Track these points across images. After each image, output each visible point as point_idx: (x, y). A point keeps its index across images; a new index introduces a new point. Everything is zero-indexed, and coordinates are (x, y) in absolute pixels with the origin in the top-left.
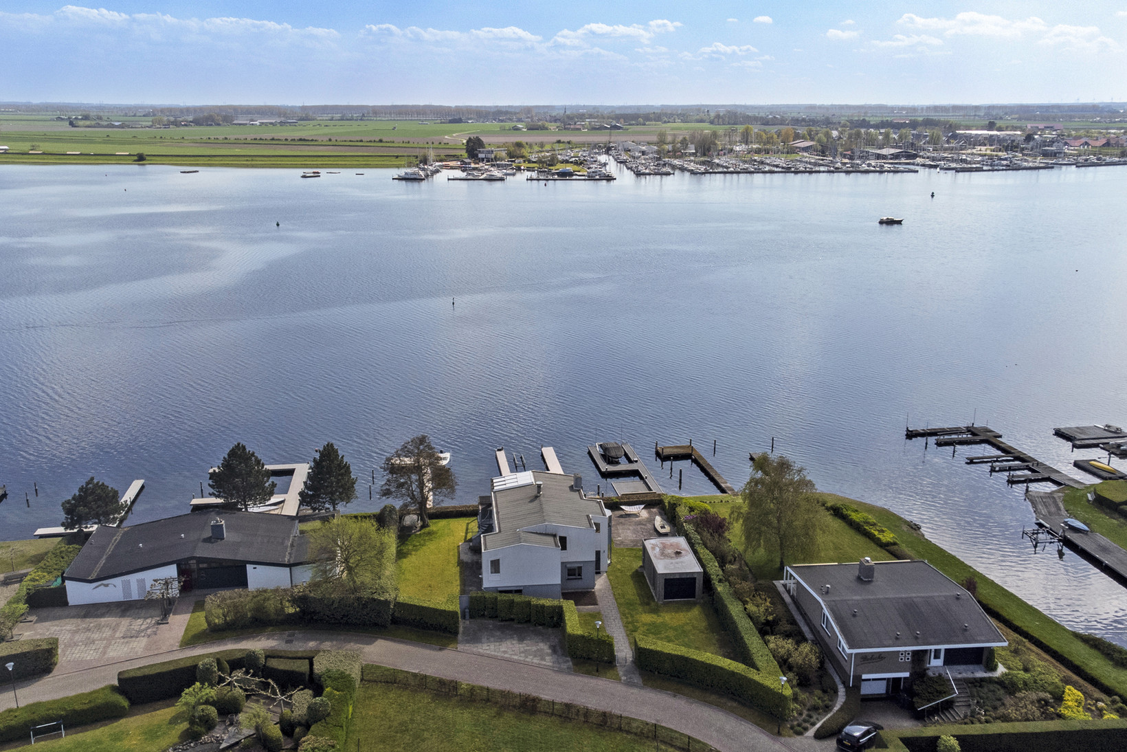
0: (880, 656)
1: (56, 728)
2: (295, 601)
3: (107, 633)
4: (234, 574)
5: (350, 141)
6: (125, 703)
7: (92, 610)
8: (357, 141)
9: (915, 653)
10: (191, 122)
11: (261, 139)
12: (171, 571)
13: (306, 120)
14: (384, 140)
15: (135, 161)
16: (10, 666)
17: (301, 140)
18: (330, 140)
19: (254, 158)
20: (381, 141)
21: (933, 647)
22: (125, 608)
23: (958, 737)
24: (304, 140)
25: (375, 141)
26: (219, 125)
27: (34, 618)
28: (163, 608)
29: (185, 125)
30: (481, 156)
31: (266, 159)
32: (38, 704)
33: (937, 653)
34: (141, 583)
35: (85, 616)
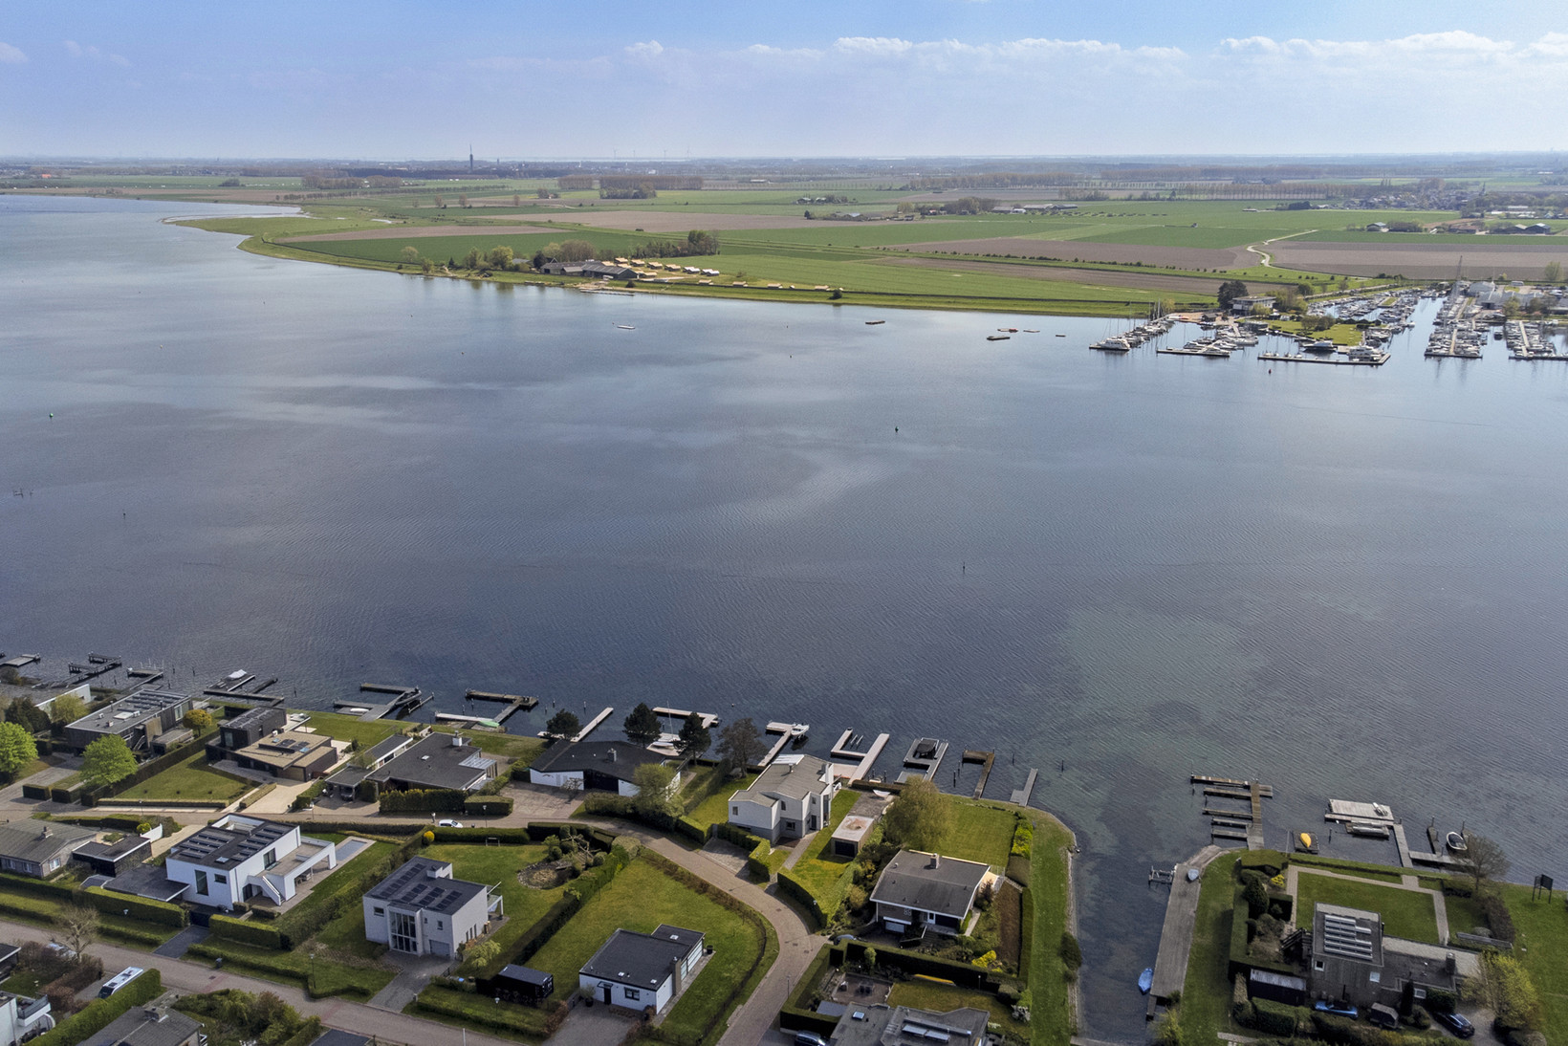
0: (893, 908)
1: (496, 841)
2: (633, 808)
3: (541, 802)
4: (611, 785)
5: (1101, 263)
6: (527, 837)
7: (540, 788)
8: (1110, 263)
9: (913, 911)
10: (942, 209)
11: (994, 256)
12: (580, 775)
13: (1094, 200)
14: (1143, 264)
15: (831, 298)
16: (485, 807)
17: (1041, 258)
18: (1076, 260)
19: (957, 300)
20: (1139, 265)
21: (929, 912)
22: (555, 791)
23: (876, 951)
24: (1045, 259)
25: (1131, 264)
26: (974, 213)
27: (512, 785)
28: (571, 794)
29: (934, 214)
30: (1237, 307)
31: (970, 301)
32: (493, 828)
33: (932, 916)
34: (565, 777)
35: (536, 791)
